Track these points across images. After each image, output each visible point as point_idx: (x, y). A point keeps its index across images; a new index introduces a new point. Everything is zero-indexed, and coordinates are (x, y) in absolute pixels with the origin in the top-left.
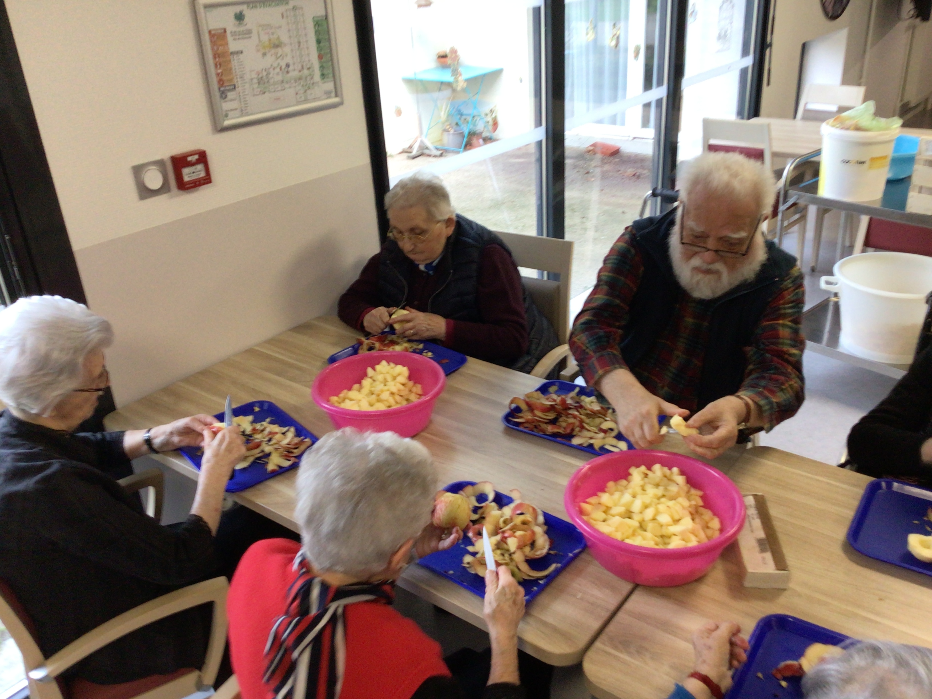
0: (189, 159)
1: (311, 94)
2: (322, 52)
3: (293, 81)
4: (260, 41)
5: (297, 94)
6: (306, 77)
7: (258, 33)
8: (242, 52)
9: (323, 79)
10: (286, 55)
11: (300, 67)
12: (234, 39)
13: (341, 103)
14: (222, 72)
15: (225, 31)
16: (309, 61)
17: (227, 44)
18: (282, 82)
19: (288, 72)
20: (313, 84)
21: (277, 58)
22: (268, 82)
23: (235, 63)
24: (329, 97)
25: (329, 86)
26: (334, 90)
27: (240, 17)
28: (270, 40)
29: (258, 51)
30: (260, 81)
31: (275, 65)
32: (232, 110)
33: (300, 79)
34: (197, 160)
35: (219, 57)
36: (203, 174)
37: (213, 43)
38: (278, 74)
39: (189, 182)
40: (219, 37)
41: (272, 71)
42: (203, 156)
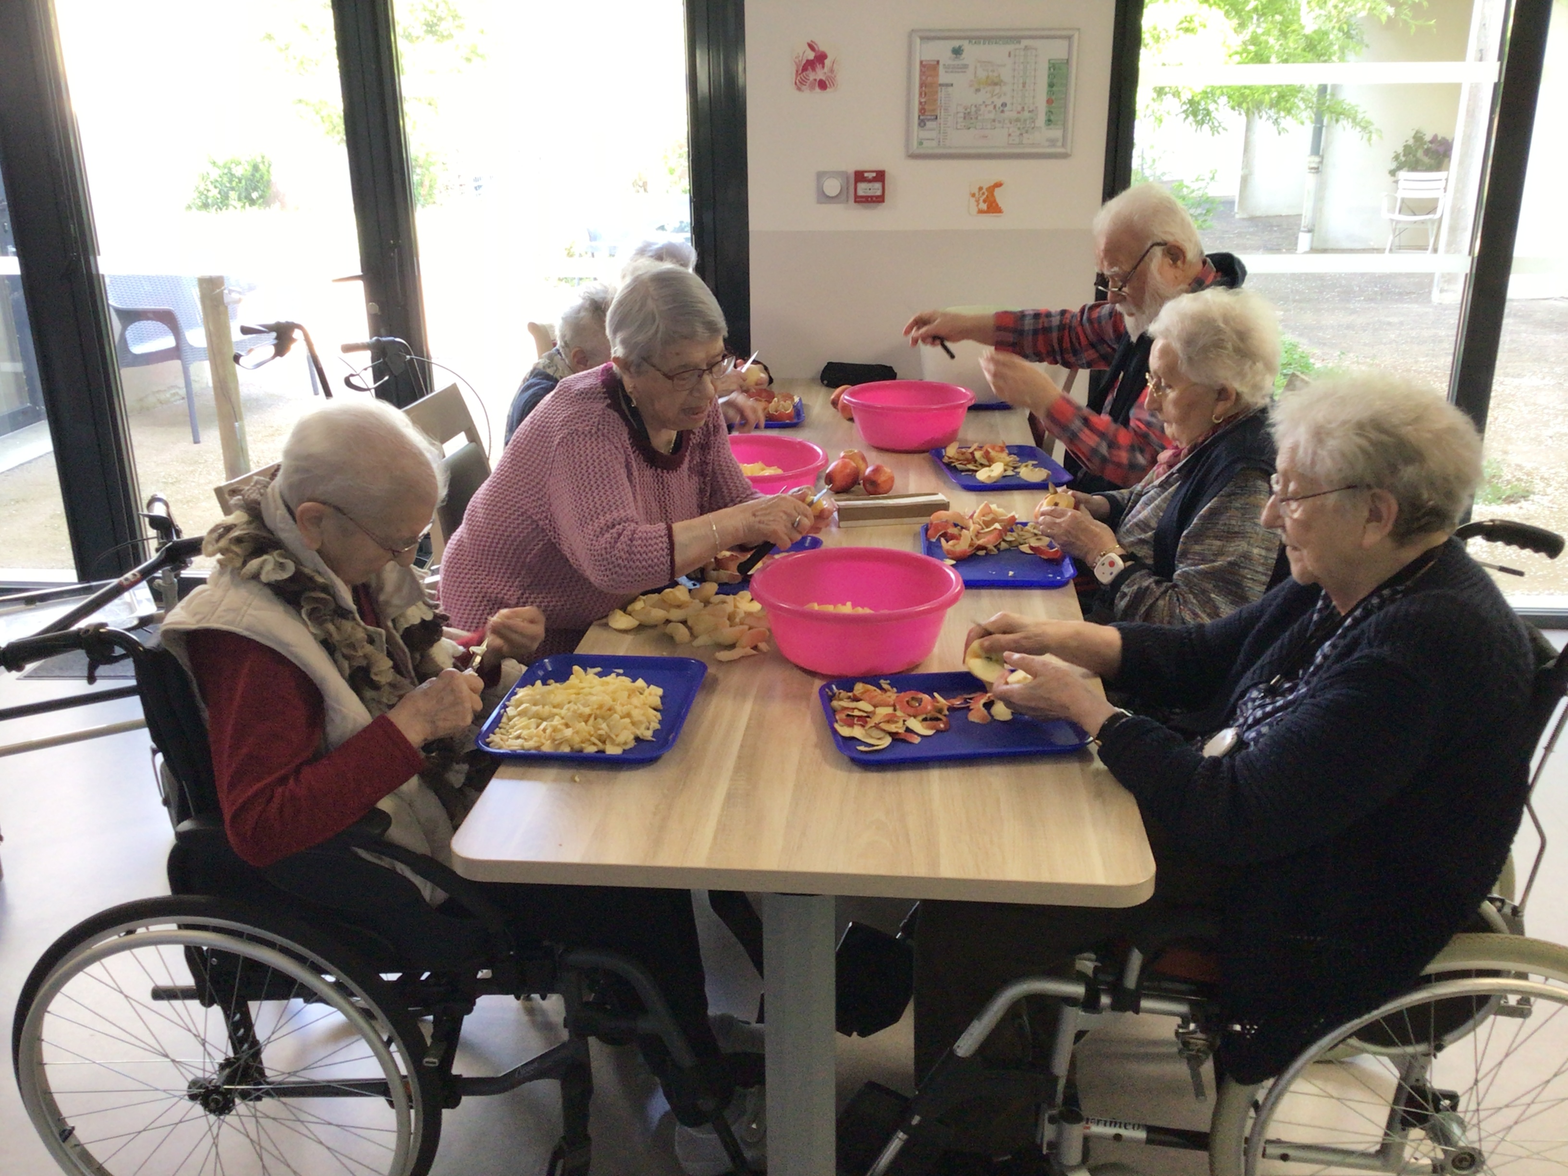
0: (866, 175)
1: (1028, 138)
2: (1053, 97)
3: (1007, 121)
4: (975, 77)
5: (1010, 135)
6: (1025, 120)
7: (976, 67)
8: (952, 85)
9: (1049, 125)
10: (1005, 94)
11: (1019, 108)
12: (946, 72)
13: (1070, 155)
14: (925, 103)
15: (938, 62)
16: (1033, 103)
17: (937, 75)
18: (994, 121)
19: (1003, 111)
20: (1033, 129)
21: (992, 96)
22: (977, 118)
23: (942, 94)
24: (1054, 146)
25: (1056, 133)
26: (1061, 138)
27: (957, 52)
28: (988, 77)
29: (971, 86)
30: (967, 116)
31: (988, 102)
32: (927, 139)
33: (1018, 120)
34: (874, 178)
35: (926, 86)
36: (877, 193)
37: (922, 73)
38: (990, 112)
39: (862, 197)
40: (929, 69)
41: (983, 108)
42: (880, 176)
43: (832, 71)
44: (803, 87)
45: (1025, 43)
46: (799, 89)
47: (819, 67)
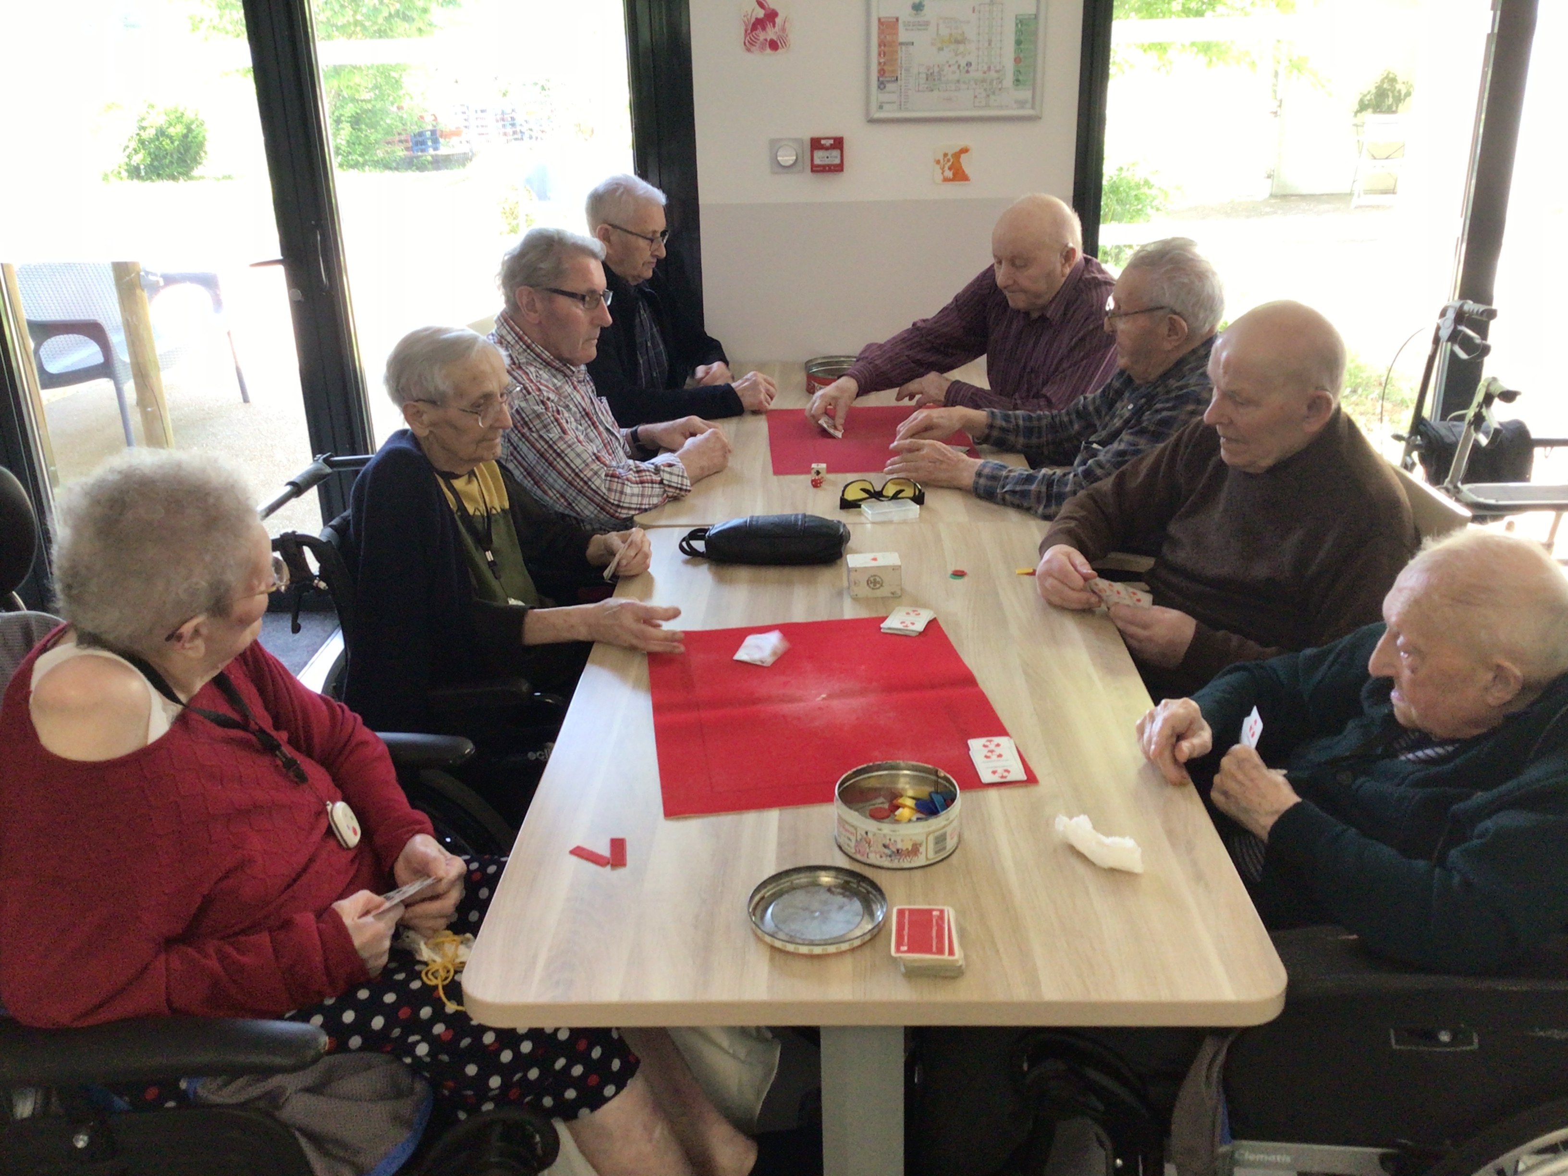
0: (823, 142)
1: (995, 100)
2: (1022, 55)
3: (972, 82)
4: (937, 34)
5: (975, 97)
6: (991, 83)
7: (938, 25)
8: (913, 44)
9: (1017, 85)
10: (969, 53)
11: (985, 68)
12: (906, 30)
13: (1040, 118)
14: (885, 63)
15: (897, 19)
16: (1000, 63)
17: (897, 34)
18: (958, 81)
19: (967, 72)
20: (1000, 89)
21: (956, 55)
22: (940, 79)
23: (902, 53)
24: (1022, 107)
25: (1025, 94)
26: (1030, 100)
27: (918, 8)
28: (951, 35)
29: (933, 44)
30: (930, 76)
31: (952, 62)
32: (888, 103)
33: (984, 81)
34: (831, 145)
35: (885, 46)
36: (835, 161)
37: (881, 32)
38: (954, 72)
39: (819, 166)
40: (888, 26)
41: (946, 68)
42: (838, 143)
43: (783, 29)
44: (753, 48)
46: (749, 50)
47: (769, 26)
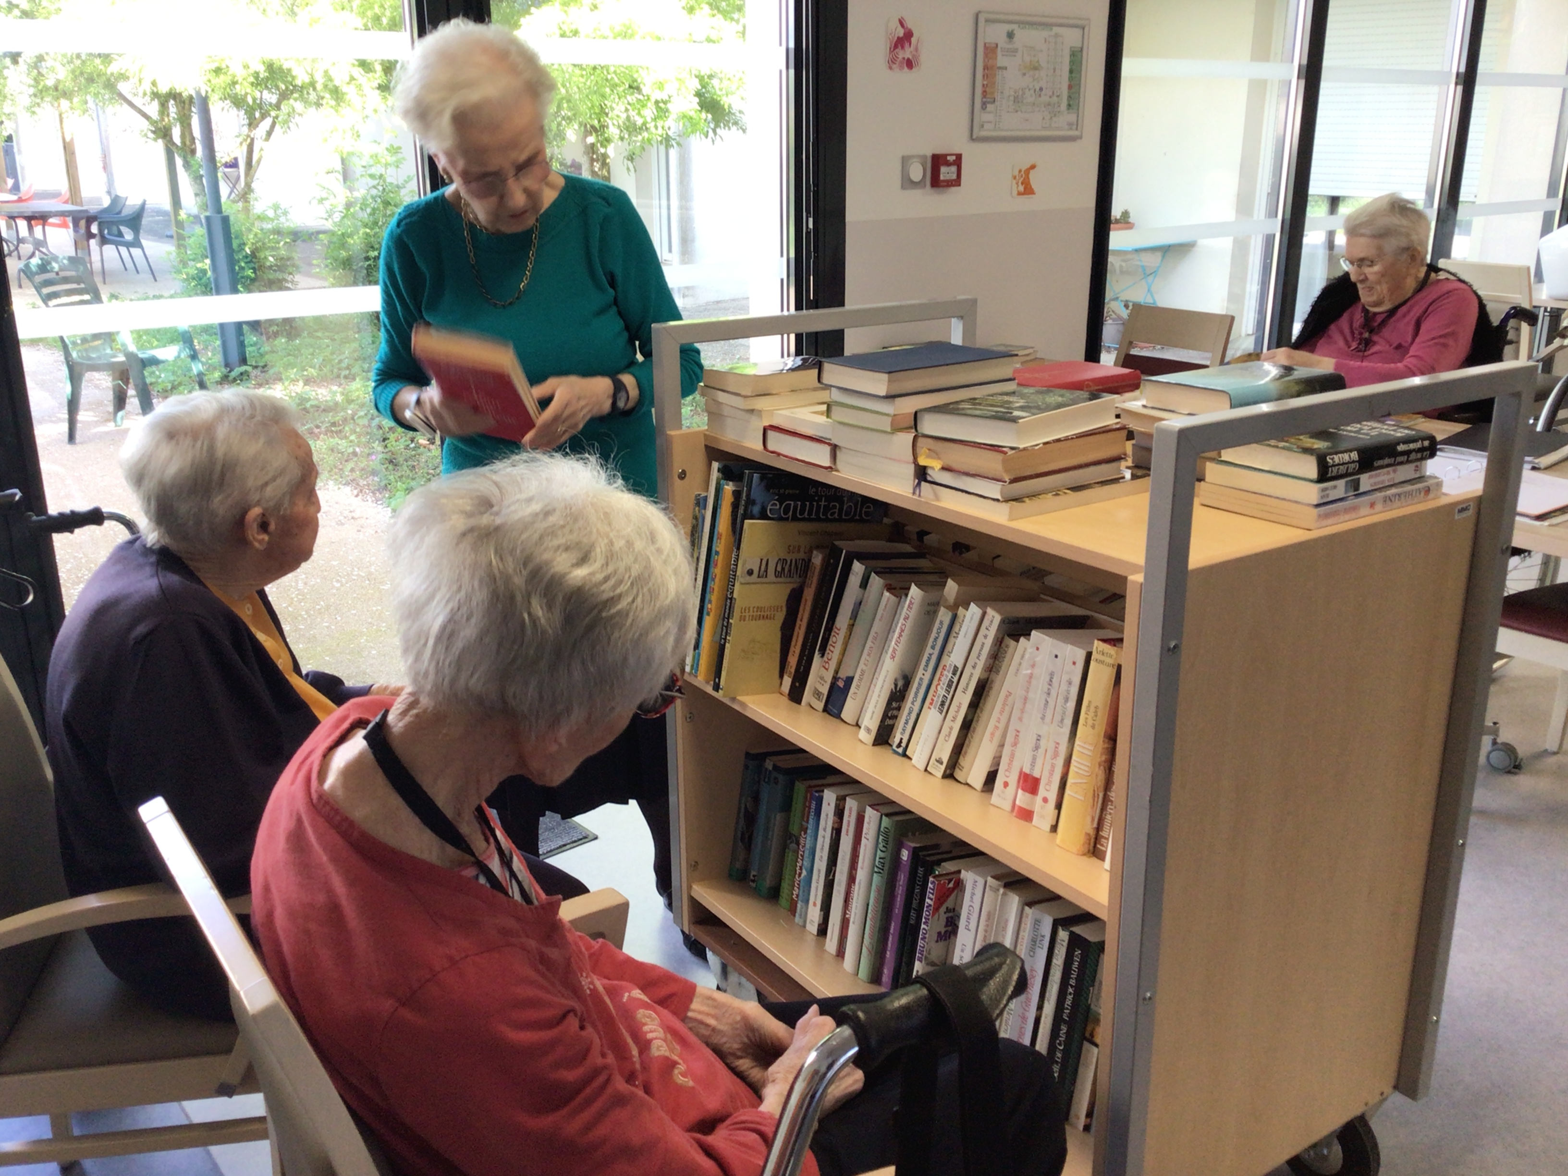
0: (949, 158)
1: (1056, 122)
2: (1072, 83)
3: (1042, 106)
4: (1023, 61)
5: (1043, 119)
6: (1055, 104)
7: (1023, 52)
8: (1006, 68)
9: (1069, 109)
10: (1042, 79)
11: (1051, 93)
12: (1003, 55)
13: (1080, 137)
14: (986, 85)
15: (997, 45)
16: (1060, 89)
17: (996, 59)
18: (1034, 104)
19: (1040, 96)
20: (1059, 112)
21: (1034, 80)
22: (1022, 102)
23: (999, 78)
24: (1071, 129)
25: (1072, 118)
26: (1075, 122)
27: (1010, 35)
28: (1031, 62)
29: (1020, 70)
30: (1016, 99)
31: (1031, 86)
32: (987, 122)
33: (1049, 104)
34: (954, 161)
35: (987, 69)
36: (954, 177)
37: (986, 55)
38: (1031, 96)
39: (943, 181)
40: (991, 50)
41: (1027, 91)
42: (958, 160)
43: (916, 50)
44: (894, 66)
45: (1056, 30)
46: (890, 68)
47: (907, 45)
